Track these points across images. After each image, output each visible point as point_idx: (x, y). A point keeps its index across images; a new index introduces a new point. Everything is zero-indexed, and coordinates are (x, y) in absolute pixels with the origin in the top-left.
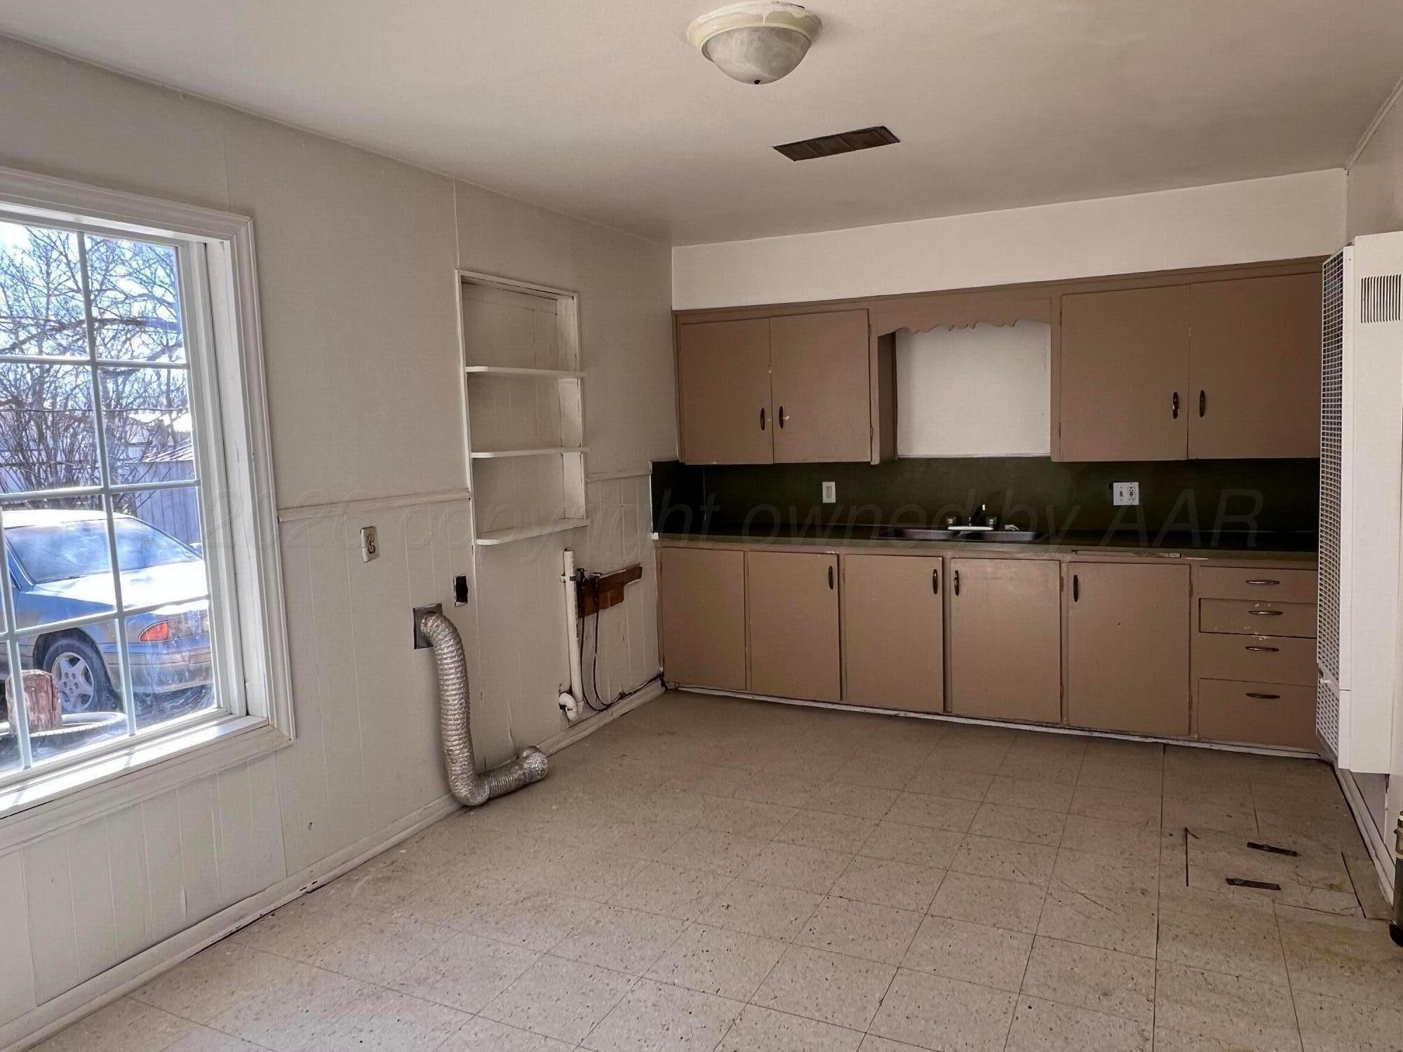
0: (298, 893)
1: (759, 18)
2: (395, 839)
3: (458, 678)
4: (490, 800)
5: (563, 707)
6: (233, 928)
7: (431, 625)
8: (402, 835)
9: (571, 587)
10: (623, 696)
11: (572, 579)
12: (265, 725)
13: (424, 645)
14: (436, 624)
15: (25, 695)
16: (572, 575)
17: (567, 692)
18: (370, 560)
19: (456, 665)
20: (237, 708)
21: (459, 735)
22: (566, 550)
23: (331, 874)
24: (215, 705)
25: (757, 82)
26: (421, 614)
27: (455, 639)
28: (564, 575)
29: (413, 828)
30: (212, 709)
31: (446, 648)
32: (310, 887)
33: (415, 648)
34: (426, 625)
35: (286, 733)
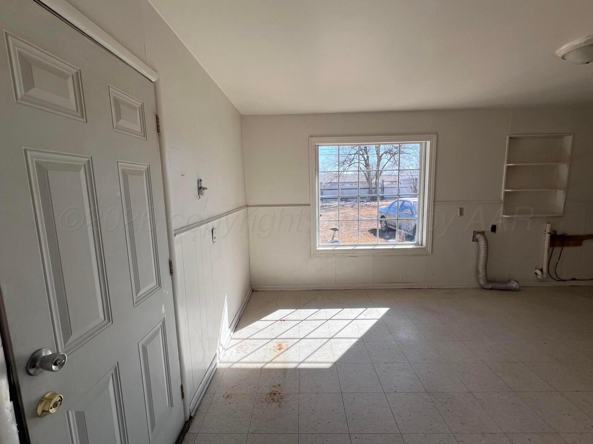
0: (426, 287)
1: (581, 44)
2: (457, 287)
3: (484, 252)
4: (491, 289)
5: (536, 274)
6: (410, 287)
7: (478, 236)
8: (459, 287)
9: (548, 236)
10: (574, 279)
11: (548, 233)
12: (424, 248)
13: (476, 241)
14: (480, 236)
15: (398, 235)
16: (549, 232)
17: (540, 270)
18: (460, 216)
19: (484, 248)
20: (420, 243)
21: (482, 267)
22: (548, 223)
23: (436, 287)
24: (416, 242)
25: (587, 63)
26: (475, 233)
27: (485, 241)
28: (546, 231)
29: (462, 286)
30: (415, 242)
31: (482, 243)
32: (430, 287)
33: (473, 241)
34: (477, 236)
35: (429, 251)
